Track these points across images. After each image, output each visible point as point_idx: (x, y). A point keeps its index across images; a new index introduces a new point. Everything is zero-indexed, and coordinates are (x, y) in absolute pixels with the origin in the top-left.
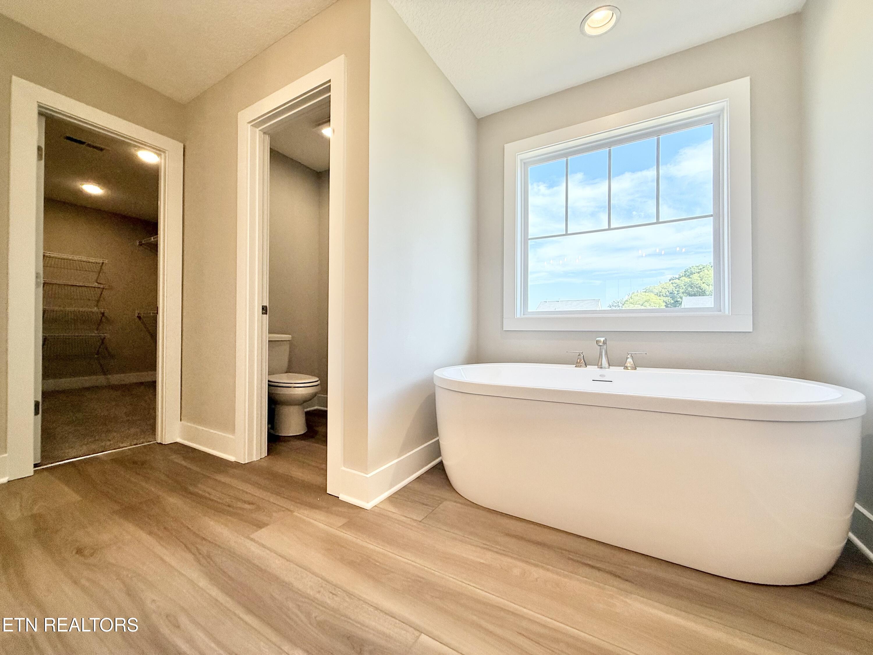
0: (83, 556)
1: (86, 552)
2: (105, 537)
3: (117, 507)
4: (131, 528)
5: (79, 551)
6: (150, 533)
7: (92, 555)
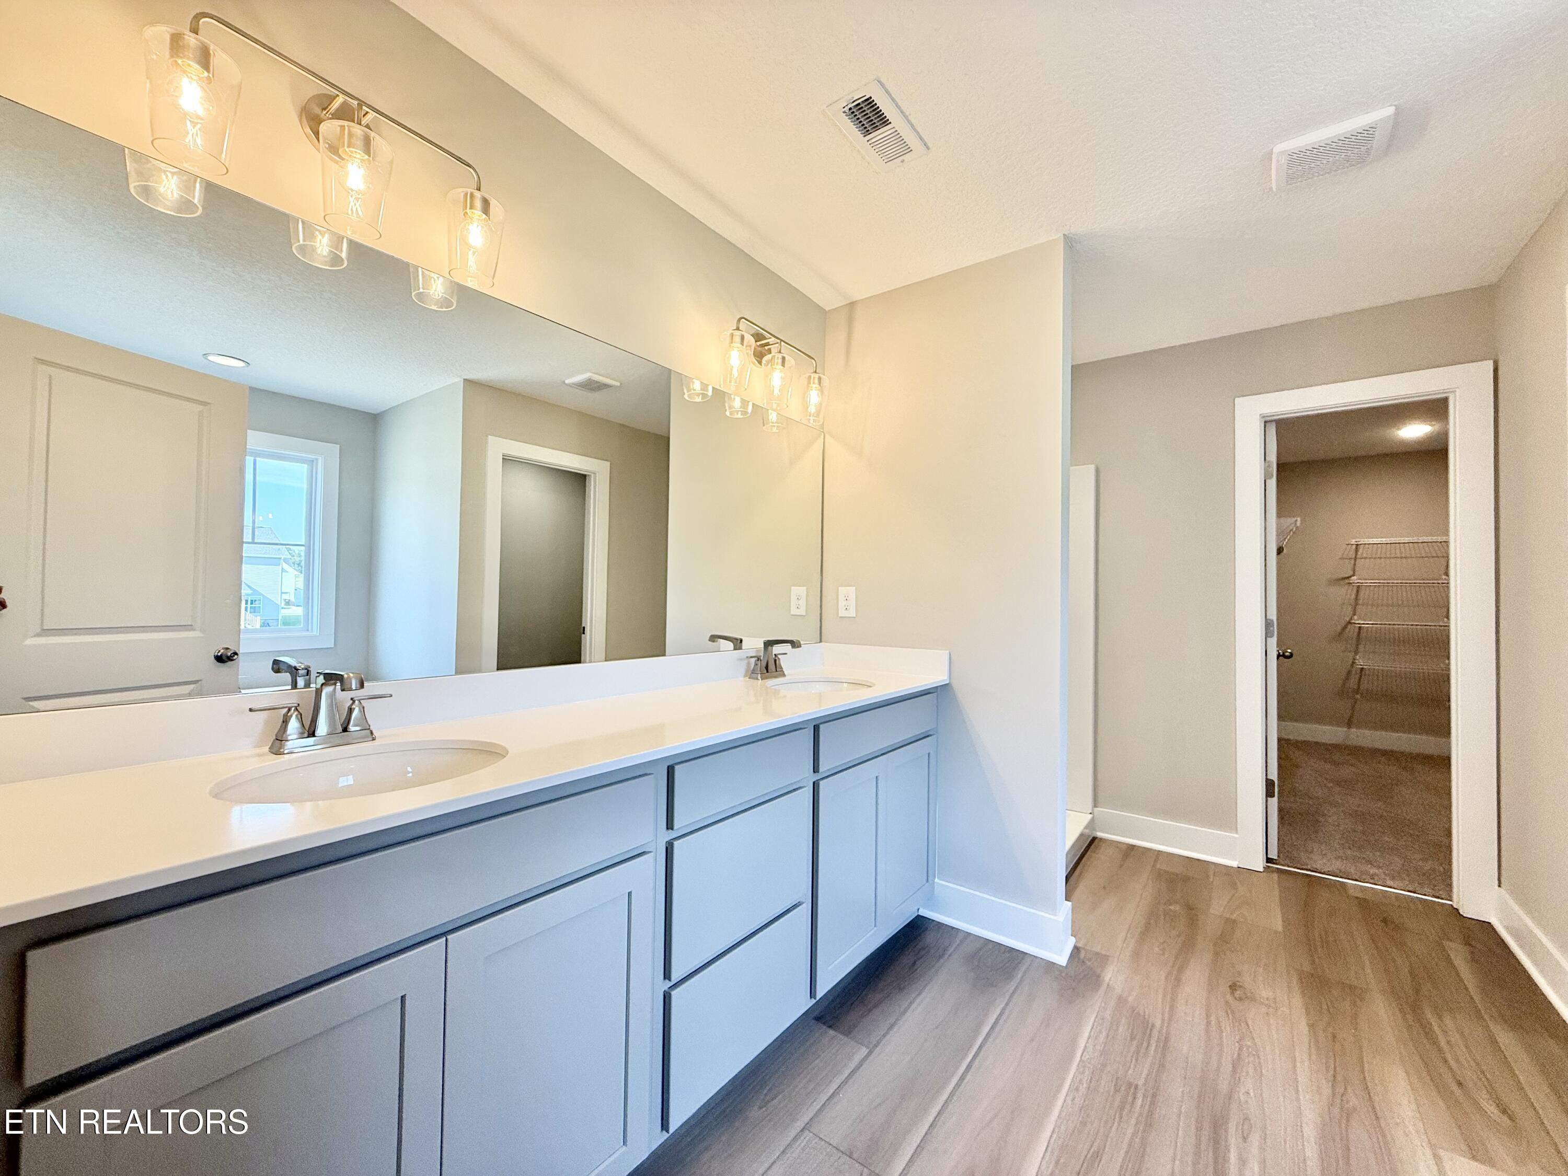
0: (1232, 993)
1: (1238, 993)
2: (1264, 993)
3: (1307, 968)
4: (1298, 1000)
5: (1233, 987)
6: (1311, 1026)
7: (1241, 999)
